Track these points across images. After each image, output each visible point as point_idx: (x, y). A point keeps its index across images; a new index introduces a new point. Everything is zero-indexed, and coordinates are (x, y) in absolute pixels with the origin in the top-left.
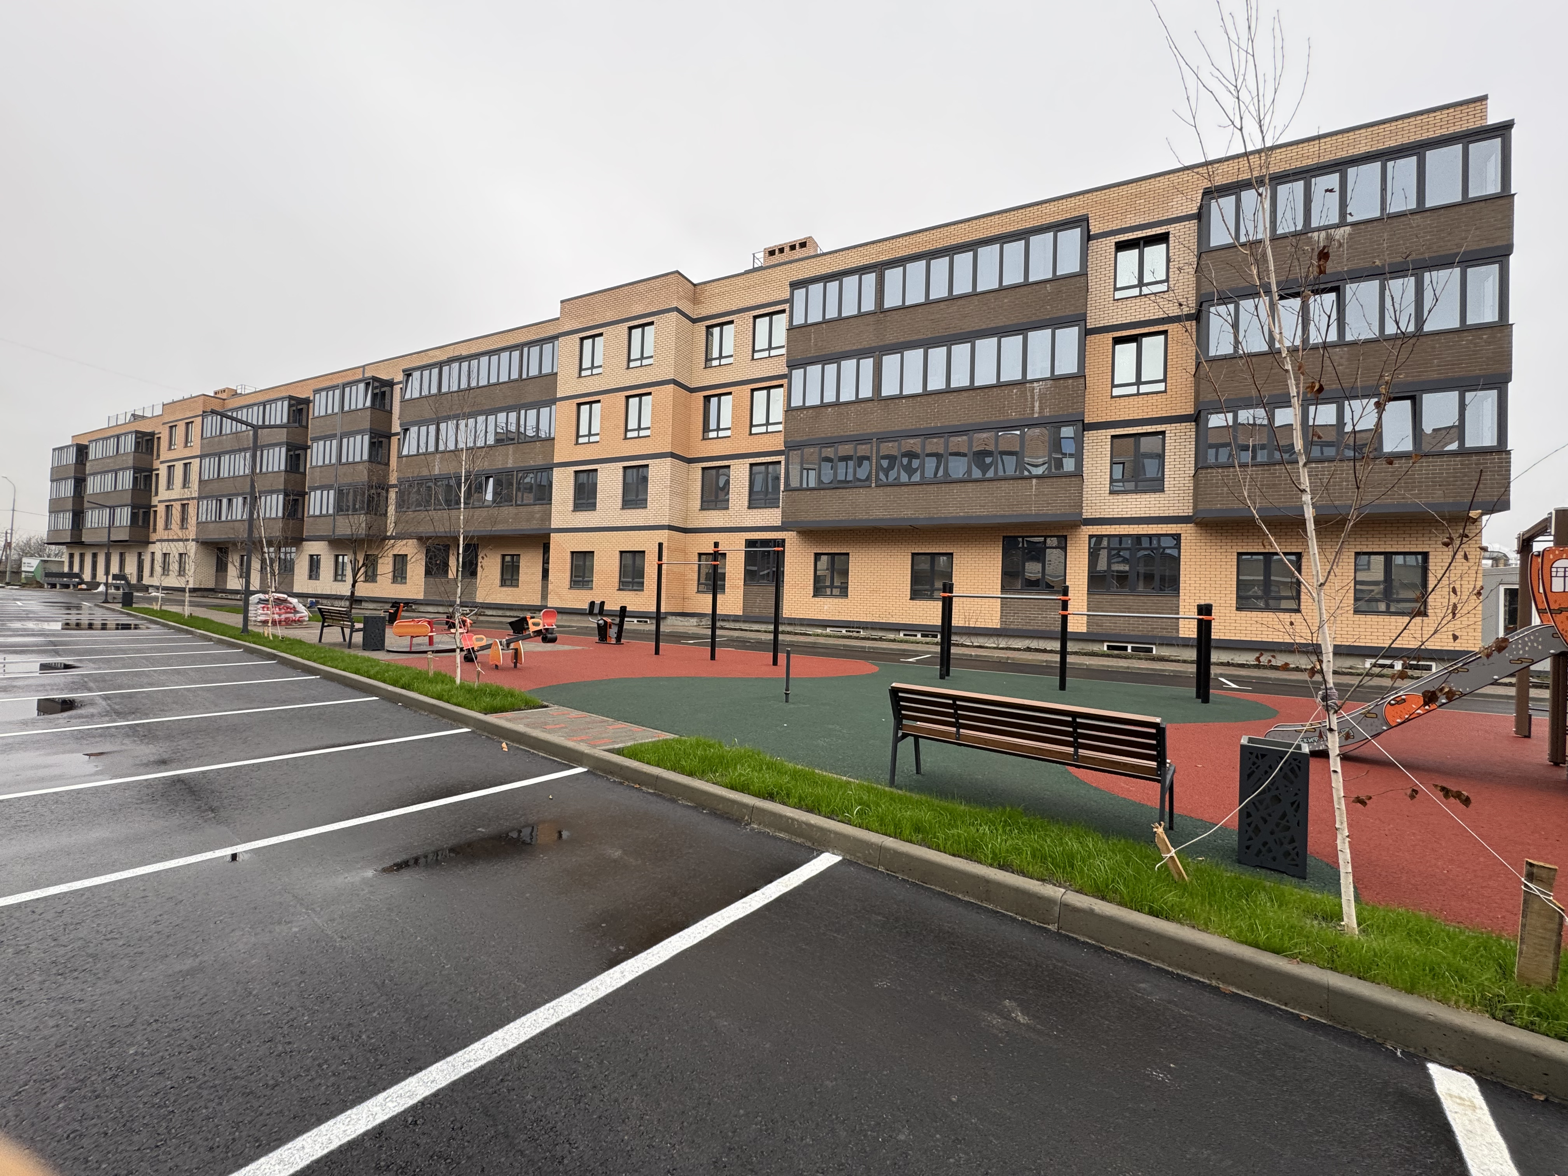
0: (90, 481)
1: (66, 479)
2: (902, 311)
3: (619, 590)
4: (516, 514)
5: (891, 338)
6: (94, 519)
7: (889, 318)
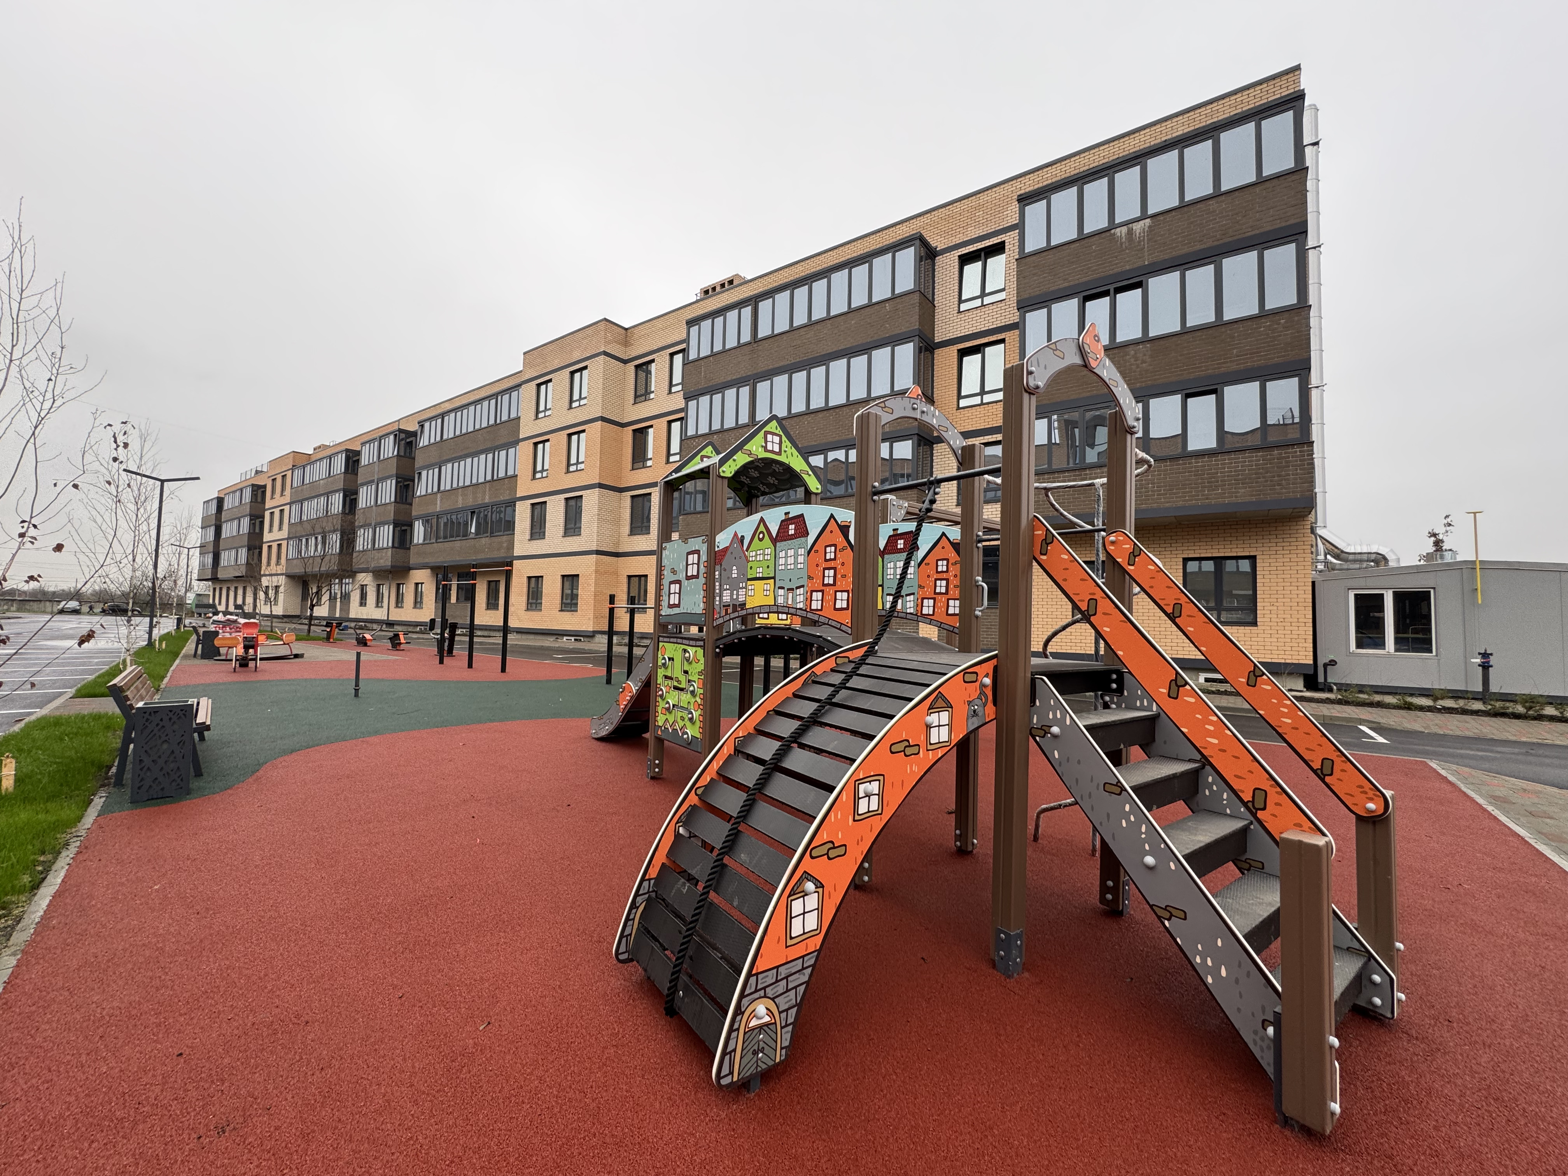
0: (224, 526)
1: (210, 526)
2: (771, 340)
3: (561, 611)
4: (490, 544)
5: (763, 366)
6: (227, 558)
7: (760, 348)
